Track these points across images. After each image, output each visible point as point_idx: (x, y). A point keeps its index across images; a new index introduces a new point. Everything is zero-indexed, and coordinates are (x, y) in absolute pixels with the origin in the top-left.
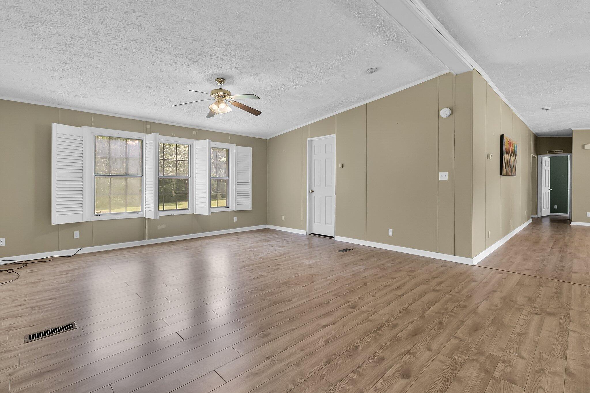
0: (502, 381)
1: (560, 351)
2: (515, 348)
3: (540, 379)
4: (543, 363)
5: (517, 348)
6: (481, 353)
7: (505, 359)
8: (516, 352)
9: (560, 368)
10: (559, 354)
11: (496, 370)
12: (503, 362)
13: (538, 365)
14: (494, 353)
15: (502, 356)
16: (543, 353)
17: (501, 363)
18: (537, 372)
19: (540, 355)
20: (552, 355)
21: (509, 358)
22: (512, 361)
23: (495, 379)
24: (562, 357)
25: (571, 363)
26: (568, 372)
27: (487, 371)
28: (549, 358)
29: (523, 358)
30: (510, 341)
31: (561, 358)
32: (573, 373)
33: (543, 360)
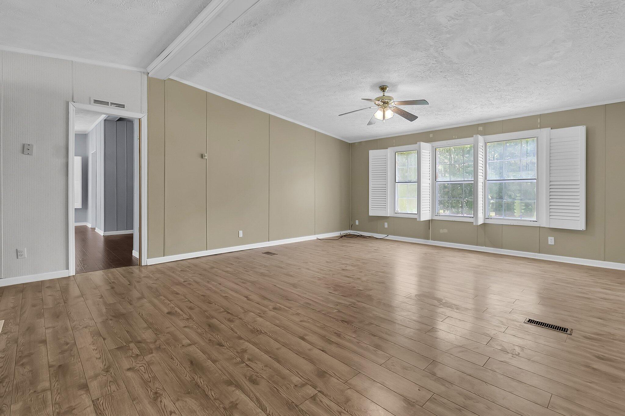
0: (125, 344)
1: (104, 410)
2: (144, 374)
3: (104, 363)
4: (111, 379)
5: (141, 375)
6: (158, 348)
7: (139, 358)
8: (139, 370)
9: (94, 385)
10: (103, 403)
11: (136, 347)
12: (138, 355)
13: (113, 373)
14: (151, 355)
15: (144, 358)
16: (118, 390)
17: (138, 353)
18: (109, 367)
19: (118, 385)
20: (108, 396)
21: (138, 362)
22: (133, 360)
23: (131, 342)
24: (98, 402)
25: (87, 400)
26: (85, 387)
27: (140, 342)
28: (109, 388)
29: (129, 369)
30: (155, 378)
31: (98, 399)
32: (82, 389)
33: (112, 382)
